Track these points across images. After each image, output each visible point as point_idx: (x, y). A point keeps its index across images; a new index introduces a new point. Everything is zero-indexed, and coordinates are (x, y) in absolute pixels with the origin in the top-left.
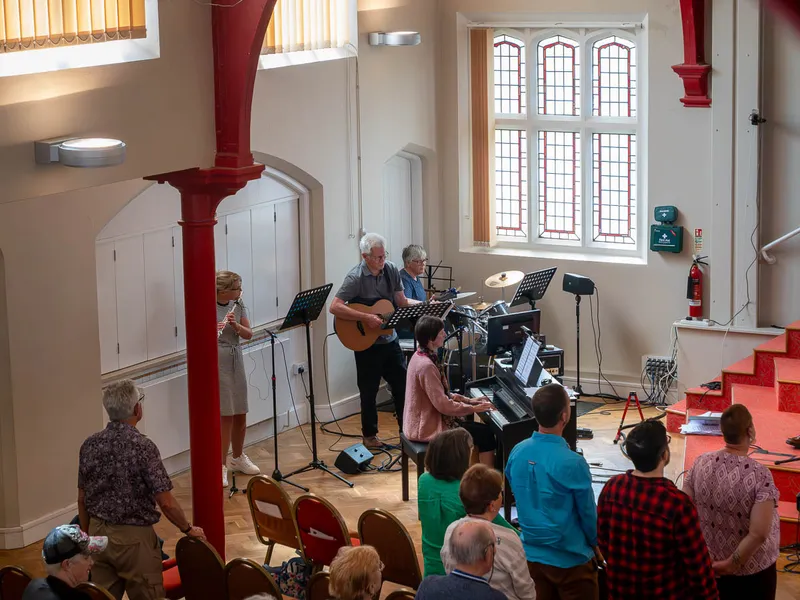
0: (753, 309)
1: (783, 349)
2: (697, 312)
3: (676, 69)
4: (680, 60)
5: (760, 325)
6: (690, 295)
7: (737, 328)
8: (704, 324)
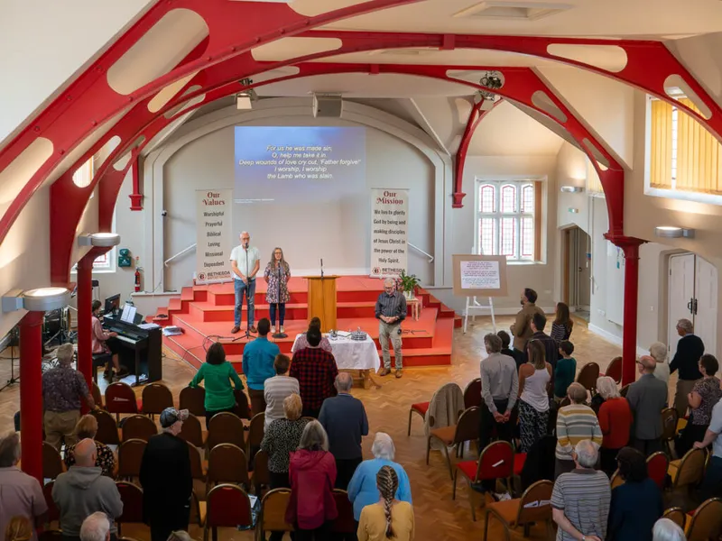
0: (162, 285)
1: (192, 299)
2: (138, 289)
3: (130, 196)
4: (131, 193)
5: (165, 291)
6: (136, 283)
7: (156, 293)
8: (143, 293)
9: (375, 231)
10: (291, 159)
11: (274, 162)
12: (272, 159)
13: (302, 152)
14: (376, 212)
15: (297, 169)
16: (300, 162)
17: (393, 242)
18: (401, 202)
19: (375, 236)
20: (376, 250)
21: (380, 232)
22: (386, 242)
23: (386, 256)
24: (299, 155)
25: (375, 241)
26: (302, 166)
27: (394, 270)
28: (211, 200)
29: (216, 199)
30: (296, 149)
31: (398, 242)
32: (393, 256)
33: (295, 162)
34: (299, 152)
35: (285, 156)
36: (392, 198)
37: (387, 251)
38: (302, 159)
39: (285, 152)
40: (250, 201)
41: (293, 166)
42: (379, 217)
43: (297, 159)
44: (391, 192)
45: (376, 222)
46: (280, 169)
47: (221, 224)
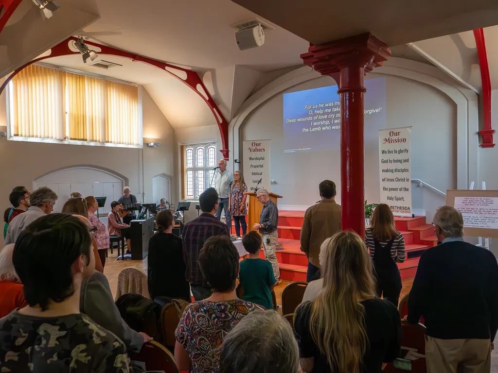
3: (220, 151)
9: (383, 171)
10: (323, 114)
11: (310, 118)
12: (308, 116)
13: (331, 107)
14: (383, 152)
15: (327, 122)
16: (330, 116)
17: (399, 180)
18: (404, 140)
19: (382, 175)
20: (385, 189)
21: (387, 171)
22: (392, 180)
23: (393, 194)
24: (329, 111)
25: (384, 180)
26: (331, 119)
27: (400, 208)
28: (254, 148)
29: (258, 147)
30: (327, 105)
31: (403, 180)
32: (399, 194)
33: (326, 117)
34: (328, 108)
35: (318, 112)
36: (396, 137)
37: (394, 189)
38: (332, 113)
39: (318, 109)
40: (292, 151)
41: (325, 120)
42: (386, 157)
43: (328, 113)
44: (395, 131)
45: (384, 162)
46: (315, 124)
47: (262, 166)
